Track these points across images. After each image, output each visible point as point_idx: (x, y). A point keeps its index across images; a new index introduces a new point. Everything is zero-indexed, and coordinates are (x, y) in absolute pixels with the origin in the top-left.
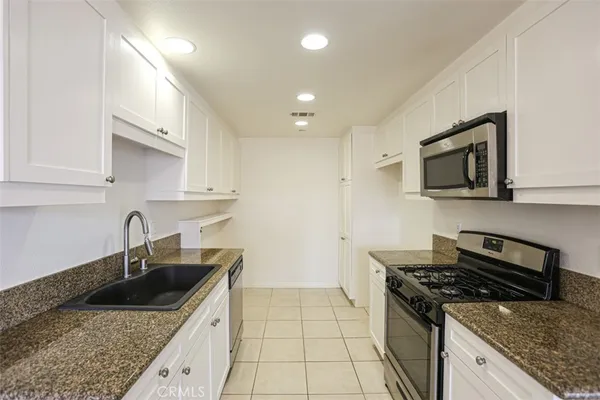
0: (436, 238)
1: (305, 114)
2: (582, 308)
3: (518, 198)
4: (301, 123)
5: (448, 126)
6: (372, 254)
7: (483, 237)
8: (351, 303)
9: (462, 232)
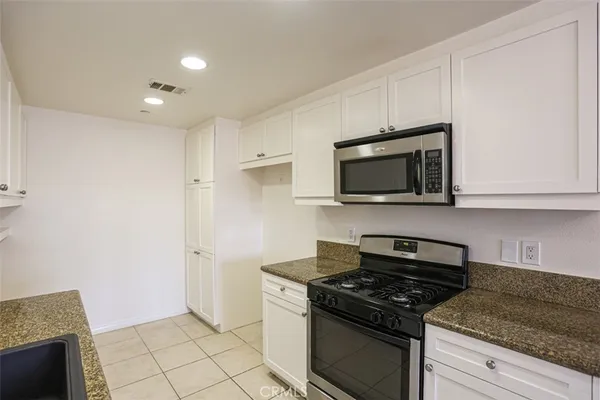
0: (321, 245)
1: (169, 88)
2: (487, 290)
3: (461, 203)
4: (154, 100)
5: (375, 132)
6: (265, 269)
7: (393, 240)
8: (215, 330)
9: (363, 236)
